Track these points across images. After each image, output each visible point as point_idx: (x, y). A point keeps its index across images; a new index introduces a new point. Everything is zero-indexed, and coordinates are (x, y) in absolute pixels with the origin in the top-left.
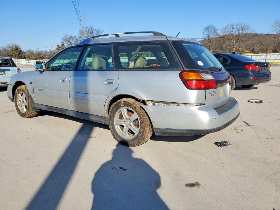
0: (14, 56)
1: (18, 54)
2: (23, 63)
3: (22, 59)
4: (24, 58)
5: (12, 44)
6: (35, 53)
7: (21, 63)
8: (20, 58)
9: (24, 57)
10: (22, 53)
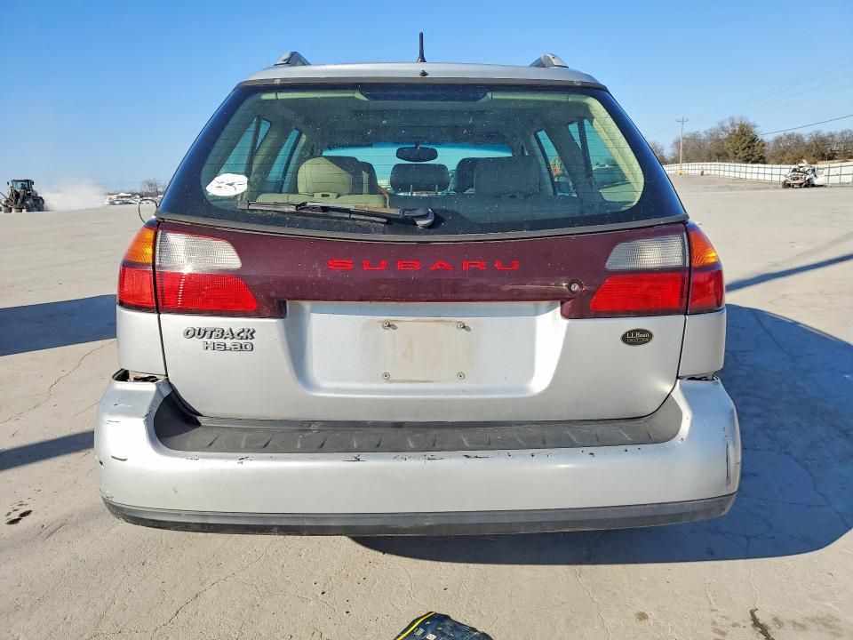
0: (731, 154)
1: (745, 149)
2: (749, 176)
3: (753, 162)
4: (762, 160)
5: (732, 119)
6: (807, 139)
7: (743, 176)
8: (747, 161)
9: (761, 157)
10: (756, 144)
